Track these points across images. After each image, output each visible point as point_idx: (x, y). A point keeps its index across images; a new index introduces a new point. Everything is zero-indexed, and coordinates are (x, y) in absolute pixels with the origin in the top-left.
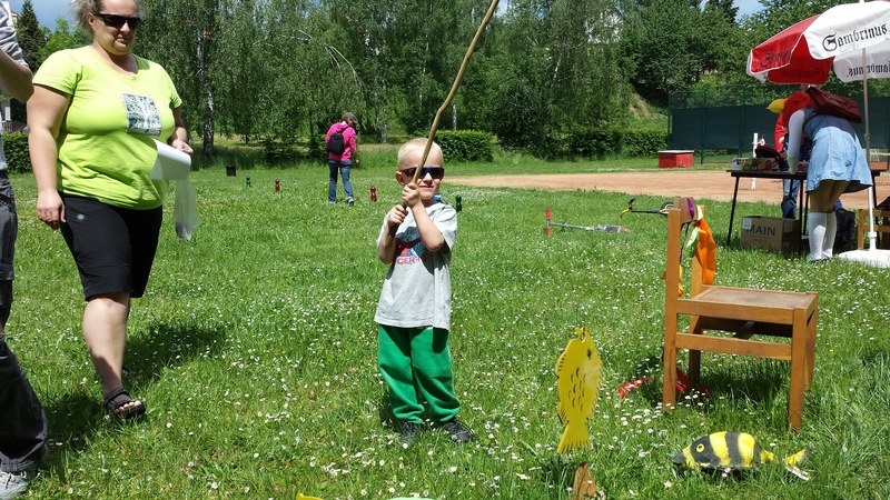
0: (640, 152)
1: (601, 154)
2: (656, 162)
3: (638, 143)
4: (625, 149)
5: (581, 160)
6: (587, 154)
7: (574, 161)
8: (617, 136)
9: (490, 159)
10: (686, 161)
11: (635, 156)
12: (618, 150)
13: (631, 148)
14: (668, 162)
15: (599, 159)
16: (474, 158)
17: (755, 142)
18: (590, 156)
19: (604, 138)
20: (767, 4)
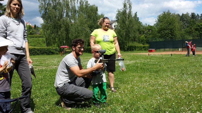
2: (148, 51)
3: (139, 48)
4: (137, 49)
5: (129, 51)
6: (130, 50)
7: (128, 51)
8: (135, 47)
10: (154, 51)
15: (133, 51)
18: (131, 50)
19: (133, 47)
20: (157, 22)
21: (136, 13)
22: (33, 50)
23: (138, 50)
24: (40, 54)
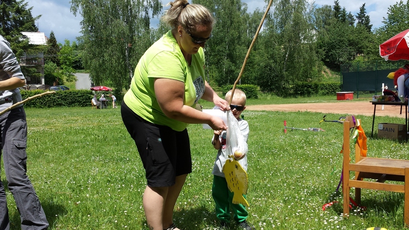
0: (328, 93)
1: (309, 94)
2: (335, 97)
3: (326, 89)
4: (321, 92)
5: (299, 97)
6: (302, 94)
7: (296, 98)
8: (316, 86)
9: (256, 97)
10: (350, 97)
11: (325, 95)
12: (317, 92)
13: (323, 91)
14: (341, 97)
15: (308, 96)
17: (383, 88)
18: (304, 95)
19: (310, 87)
20: (386, 23)
23: (324, 94)
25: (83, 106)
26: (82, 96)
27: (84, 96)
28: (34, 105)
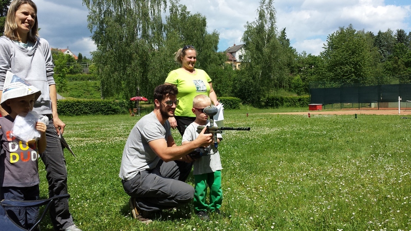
0: (290, 105)
1: (277, 106)
3: (289, 102)
4: (285, 104)
5: (270, 108)
6: (272, 106)
7: (267, 109)
8: (282, 99)
9: (239, 109)
10: (320, 108)
12: (283, 104)
14: (313, 108)
15: (277, 108)
16: (234, 108)
17: (399, 99)
18: (274, 107)
19: (277, 100)
20: (326, 48)
21: (285, 29)
22: (76, 105)
23: (288, 106)
24: (90, 114)
25: (105, 115)
26: (105, 106)
27: (106, 105)
28: (64, 113)
